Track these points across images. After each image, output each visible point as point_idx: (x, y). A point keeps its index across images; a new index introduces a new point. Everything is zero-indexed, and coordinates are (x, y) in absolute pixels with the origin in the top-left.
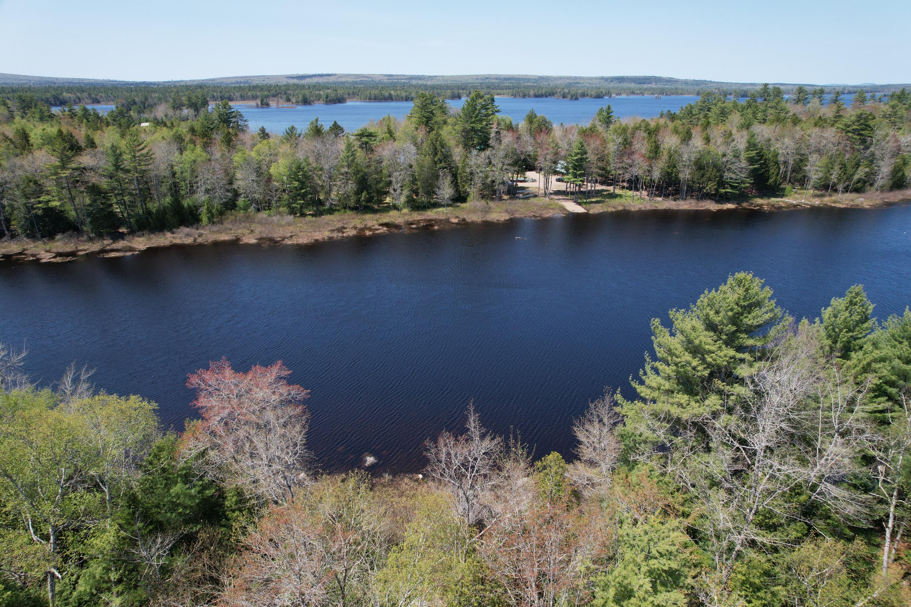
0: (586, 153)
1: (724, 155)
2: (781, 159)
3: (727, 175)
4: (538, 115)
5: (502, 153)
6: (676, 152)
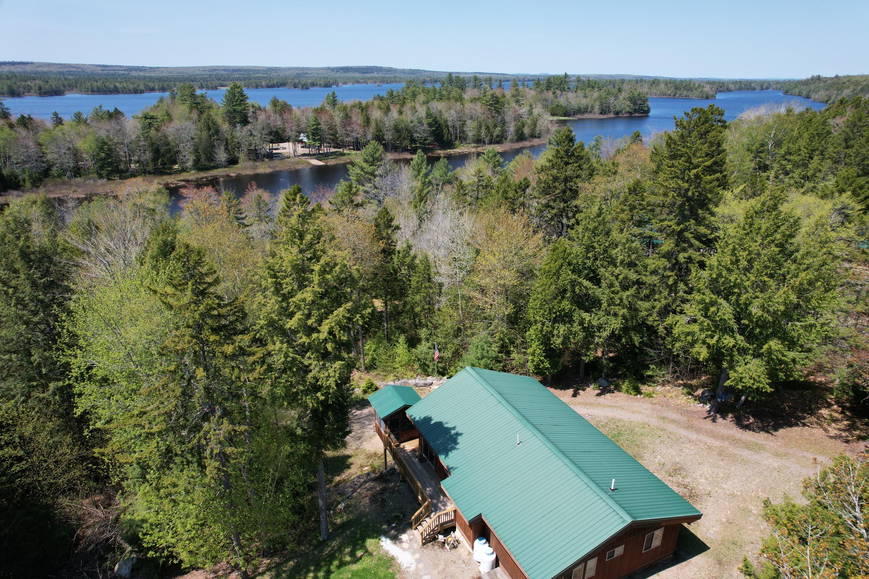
0: (319, 124)
1: (412, 122)
2: (450, 124)
3: (415, 135)
4: (280, 100)
5: (259, 127)
6: (380, 121)
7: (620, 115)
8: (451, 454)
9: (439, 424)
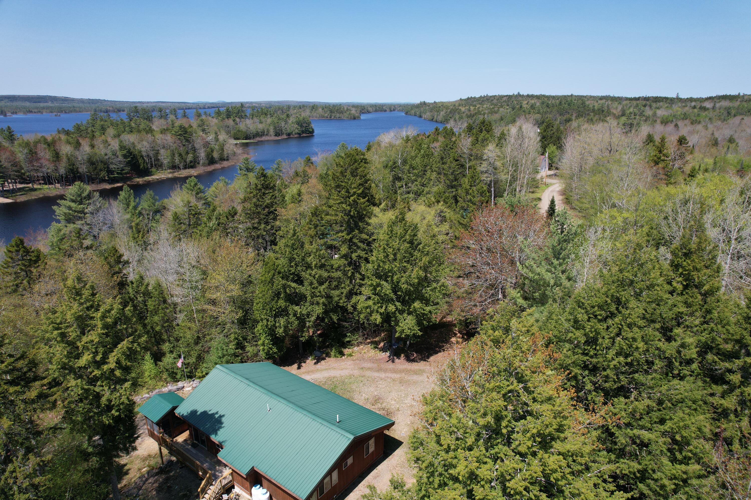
1: (106, 155)
2: (144, 154)
3: (112, 166)
6: (72, 156)
7: (291, 136)
8: (219, 433)
9: (205, 413)
